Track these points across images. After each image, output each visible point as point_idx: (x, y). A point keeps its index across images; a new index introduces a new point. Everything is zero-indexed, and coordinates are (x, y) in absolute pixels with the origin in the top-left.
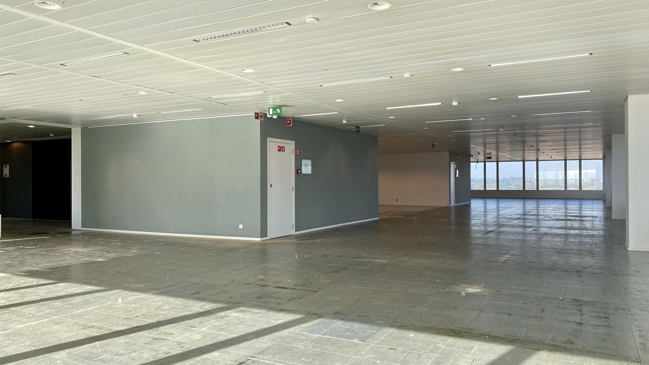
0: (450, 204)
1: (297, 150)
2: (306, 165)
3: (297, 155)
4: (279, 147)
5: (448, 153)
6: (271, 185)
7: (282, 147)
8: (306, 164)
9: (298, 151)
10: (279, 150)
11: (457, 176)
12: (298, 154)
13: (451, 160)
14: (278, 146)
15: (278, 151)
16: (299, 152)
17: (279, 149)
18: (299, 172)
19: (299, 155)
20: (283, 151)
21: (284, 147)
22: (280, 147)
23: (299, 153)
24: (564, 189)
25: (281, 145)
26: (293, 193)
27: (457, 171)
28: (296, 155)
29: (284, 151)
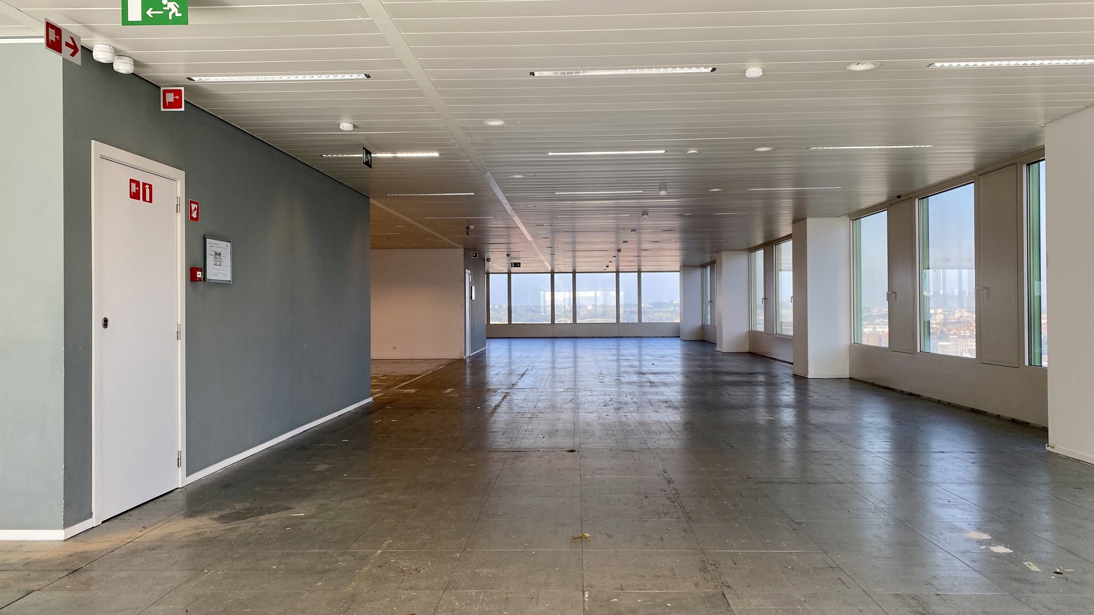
0: (465, 355)
1: (192, 202)
2: (216, 254)
3: (192, 218)
4: (134, 185)
5: (461, 251)
6: (106, 321)
7: (144, 184)
8: (218, 251)
9: (194, 206)
10: (135, 196)
11: (473, 299)
12: (194, 215)
13: (466, 267)
14: (132, 181)
15: (131, 197)
16: (197, 210)
17: (134, 190)
18: (199, 275)
19: (197, 219)
20: (148, 199)
21: (151, 187)
22: (137, 183)
23: (197, 214)
24: (615, 321)
25: (142, 178)
26: (180, 347)
27: (473, 287)
28: (191, 220)
29: (151, 201)
